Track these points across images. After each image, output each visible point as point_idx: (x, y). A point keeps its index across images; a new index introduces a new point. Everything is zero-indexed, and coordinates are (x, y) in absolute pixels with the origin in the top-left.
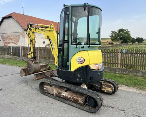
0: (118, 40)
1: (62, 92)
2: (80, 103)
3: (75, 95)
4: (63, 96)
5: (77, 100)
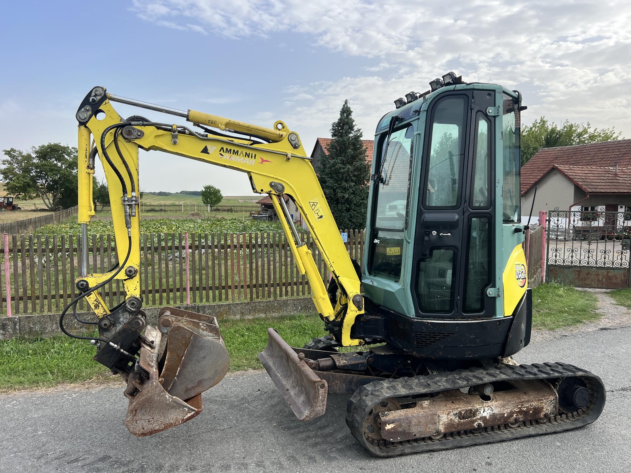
0: (40, 193)
1: (477, 407)
2: (546, 415)
3: (526, 398)
4: (484, 419)
5: (537, 410)
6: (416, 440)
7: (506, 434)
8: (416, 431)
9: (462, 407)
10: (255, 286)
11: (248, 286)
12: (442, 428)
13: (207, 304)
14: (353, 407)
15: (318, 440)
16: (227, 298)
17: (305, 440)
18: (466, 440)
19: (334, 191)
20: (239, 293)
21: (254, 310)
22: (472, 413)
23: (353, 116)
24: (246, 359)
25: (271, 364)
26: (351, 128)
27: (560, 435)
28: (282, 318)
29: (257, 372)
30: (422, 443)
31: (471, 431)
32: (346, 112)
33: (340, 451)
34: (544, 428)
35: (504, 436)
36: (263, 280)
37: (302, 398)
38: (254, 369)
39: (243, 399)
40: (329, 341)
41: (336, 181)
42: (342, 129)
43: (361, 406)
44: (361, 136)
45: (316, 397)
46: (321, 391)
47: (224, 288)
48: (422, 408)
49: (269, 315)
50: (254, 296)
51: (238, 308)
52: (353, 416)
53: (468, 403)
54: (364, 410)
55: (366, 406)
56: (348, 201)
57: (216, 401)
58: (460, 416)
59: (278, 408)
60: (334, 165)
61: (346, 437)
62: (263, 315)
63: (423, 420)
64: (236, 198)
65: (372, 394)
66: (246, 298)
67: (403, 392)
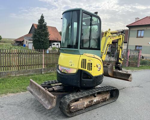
1: (93, 99)
2: (107, 99)
3: (104, 95)
4: (95, 102)
5: (106, 98)
6: (78, 110)
7: (99, 105)
8: (79, 108)
9: (90, 100)
10: (20, 66)
11: (18, 66)
12: (85, 106)
13: (3, 72)
14: (62, 103)
15: (50, 114)
16: (10, 70)
17: (46, 114)
18: (91, 108)
19: (39, 38)
20: (15, 68)
21: (20, 73)
22: (92, 101)
23: (44, 18)
24: (20, 89)
25: (32, 90)
26: (44, 22)
27: (110, 104)
28: (29, 75)
29: (24, 93)
30: (80, 111)
31: (91, 106)
32: (42, 17)
33: (57, 116)
34: (107, 102)
35: (99, 106)
36: (22, 64)
37: (47, 102)
38: (23, 92)
39: (21, 102)
40: (49, 83)
41: (39, 36)
42: (41, 22)
43: (65, 103)
44: (46, 24)
45: (53, 102)
46: (55, 100)
47: (9, 66)
48: (81, 101)
49: (24, 74)
50: (20, 69)
51: (14, 72)
52: (62, 106)
53: (91, 98)
54: (66, 104)
55: (67, 103)
56: (43, 42)
57: (12, 104)
58: (90, 102)
59: (34, 105)
60: (39, 31)
61: (58, 112)
62: (22, 75)
63: (81, 104)
64: (6, 39)
65: (68, 99)
66: (17, 69)
67: (77, 97)
